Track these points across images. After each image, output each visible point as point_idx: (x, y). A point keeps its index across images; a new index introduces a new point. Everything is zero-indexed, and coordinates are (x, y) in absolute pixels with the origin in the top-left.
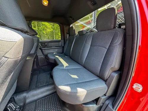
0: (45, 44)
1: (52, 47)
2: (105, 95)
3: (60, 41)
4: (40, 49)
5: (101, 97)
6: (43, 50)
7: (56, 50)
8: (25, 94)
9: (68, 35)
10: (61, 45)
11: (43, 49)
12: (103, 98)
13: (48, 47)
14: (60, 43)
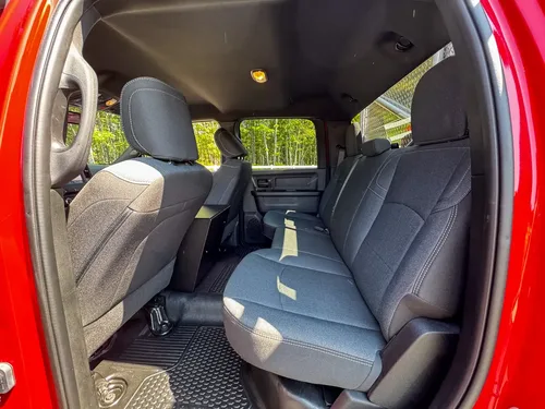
0: (267, 181)
1: (284, 191)
2: (367, 395)
3: (314, 173)
4: (253, 193)
5: (348, 393)
6: (260, 199)
7: (296, 203)
8: (183, 299)
9: (342, 153)
10: (317, 187)
11: (258, 194)
12: (353, 399)
13: (273, 191)
14: (313, 180)
